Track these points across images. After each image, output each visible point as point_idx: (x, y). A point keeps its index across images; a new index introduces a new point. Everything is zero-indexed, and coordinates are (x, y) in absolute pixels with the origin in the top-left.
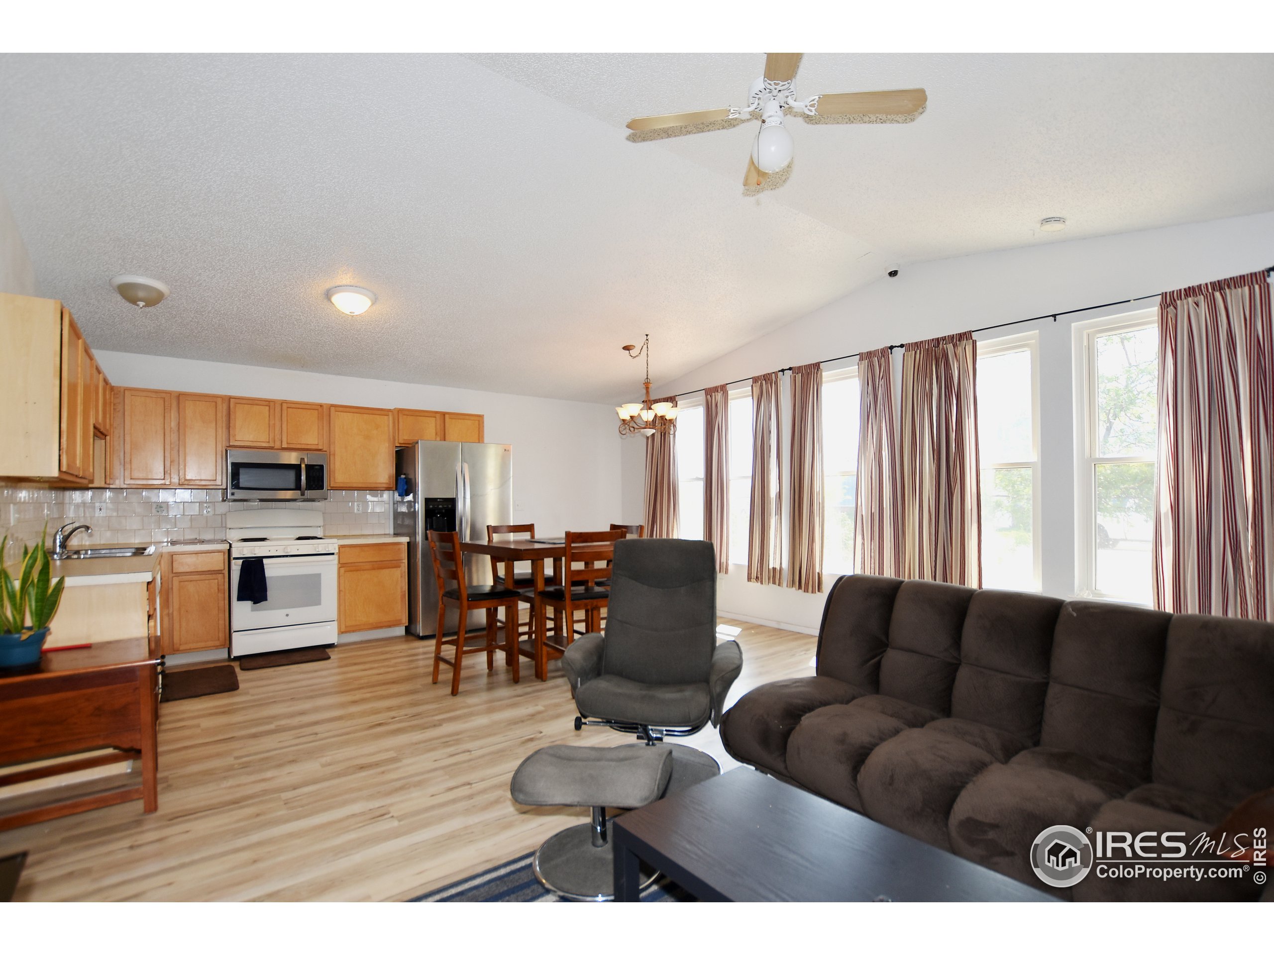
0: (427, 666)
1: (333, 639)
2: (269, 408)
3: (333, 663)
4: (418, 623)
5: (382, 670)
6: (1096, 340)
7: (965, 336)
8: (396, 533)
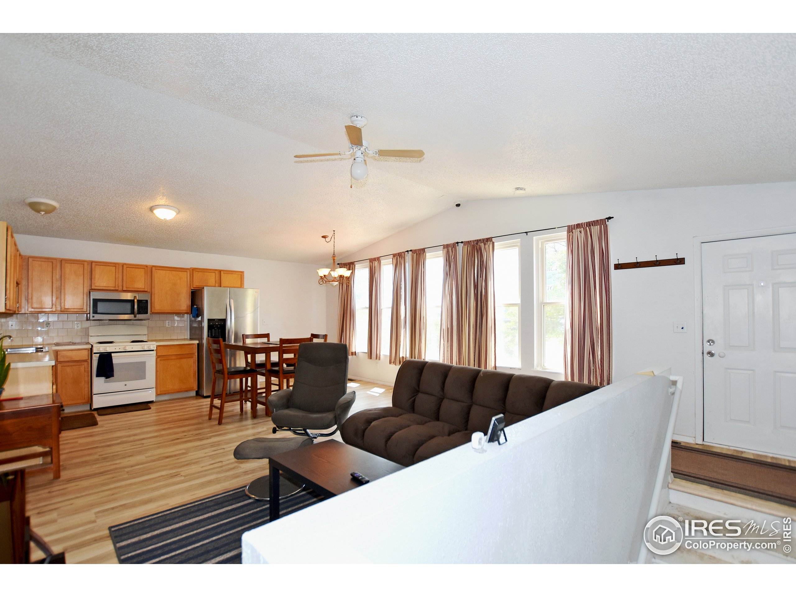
0: (206, 411)
1: (153, 398)
2: (116, 268)
3: (152, 411)
4: (203, 389)
5: (181, 414)
6: (545, 245)
7: (489, 240)
8: (191, 338)
